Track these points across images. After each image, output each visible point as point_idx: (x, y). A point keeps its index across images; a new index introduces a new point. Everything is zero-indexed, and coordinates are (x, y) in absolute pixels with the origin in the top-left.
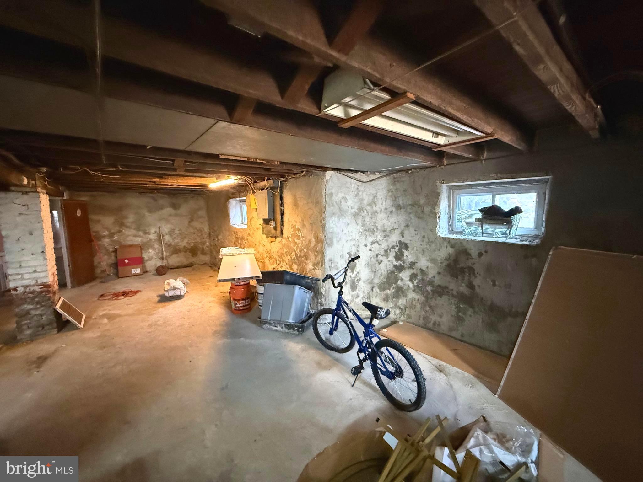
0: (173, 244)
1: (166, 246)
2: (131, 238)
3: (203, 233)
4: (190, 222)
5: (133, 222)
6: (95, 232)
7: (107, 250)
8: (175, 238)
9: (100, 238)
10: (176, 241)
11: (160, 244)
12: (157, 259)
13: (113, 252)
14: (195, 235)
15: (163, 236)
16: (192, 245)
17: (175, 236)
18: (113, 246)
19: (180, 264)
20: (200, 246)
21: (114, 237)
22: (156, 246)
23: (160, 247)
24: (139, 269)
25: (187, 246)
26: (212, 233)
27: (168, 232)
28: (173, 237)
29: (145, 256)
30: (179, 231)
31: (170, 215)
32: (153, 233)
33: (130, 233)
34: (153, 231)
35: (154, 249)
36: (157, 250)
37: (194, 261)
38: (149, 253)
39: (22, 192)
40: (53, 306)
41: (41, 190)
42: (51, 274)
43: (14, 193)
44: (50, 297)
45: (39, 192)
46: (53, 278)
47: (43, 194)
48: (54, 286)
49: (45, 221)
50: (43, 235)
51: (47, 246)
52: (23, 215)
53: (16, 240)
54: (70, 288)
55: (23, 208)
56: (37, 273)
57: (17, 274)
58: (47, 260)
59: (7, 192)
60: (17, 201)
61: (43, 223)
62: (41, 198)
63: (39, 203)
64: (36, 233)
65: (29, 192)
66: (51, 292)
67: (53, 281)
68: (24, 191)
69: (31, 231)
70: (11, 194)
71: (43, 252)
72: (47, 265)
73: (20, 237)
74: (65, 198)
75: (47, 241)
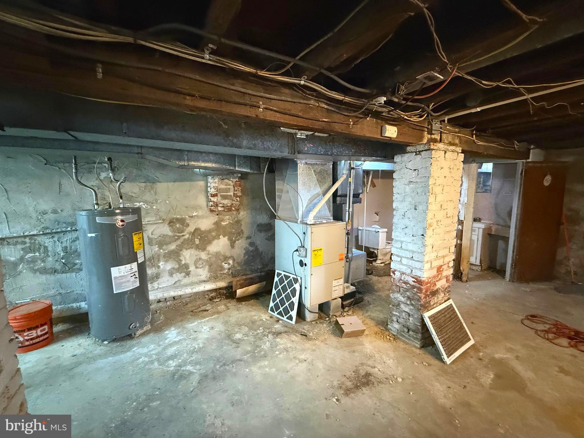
39: (416, 152)
40: (421, 311)
41: (446, 147)
42: (431, 267)
43: (409, 154)
44: (420, 298)
45: (434, 149)
46: (437, 272)
47: (445, 152)
48: (437, 283)
49: (437, 193)
50: (427, 212)
51: (431, 228)
52: (413, 183)
53: (403, 215)
54: (508, 280)
55: (414, 174)
56: (413, 261)
57: (398, 256)
58: (426, 247)
59: (403, 155)
60: (409, 165)
61: (429, 195)
62: (435, 159)
63: (430, 165)
64: (420, 208)
65: (422, 151)
66: (424, 291)
67: (434, 277)
68: (417, 151)
69: (417, 204)
70: (406, 157)
71: (423, 235)
72: (425, 254)
73: (406, 212)
74: (530, 160)
75: (434, 221)
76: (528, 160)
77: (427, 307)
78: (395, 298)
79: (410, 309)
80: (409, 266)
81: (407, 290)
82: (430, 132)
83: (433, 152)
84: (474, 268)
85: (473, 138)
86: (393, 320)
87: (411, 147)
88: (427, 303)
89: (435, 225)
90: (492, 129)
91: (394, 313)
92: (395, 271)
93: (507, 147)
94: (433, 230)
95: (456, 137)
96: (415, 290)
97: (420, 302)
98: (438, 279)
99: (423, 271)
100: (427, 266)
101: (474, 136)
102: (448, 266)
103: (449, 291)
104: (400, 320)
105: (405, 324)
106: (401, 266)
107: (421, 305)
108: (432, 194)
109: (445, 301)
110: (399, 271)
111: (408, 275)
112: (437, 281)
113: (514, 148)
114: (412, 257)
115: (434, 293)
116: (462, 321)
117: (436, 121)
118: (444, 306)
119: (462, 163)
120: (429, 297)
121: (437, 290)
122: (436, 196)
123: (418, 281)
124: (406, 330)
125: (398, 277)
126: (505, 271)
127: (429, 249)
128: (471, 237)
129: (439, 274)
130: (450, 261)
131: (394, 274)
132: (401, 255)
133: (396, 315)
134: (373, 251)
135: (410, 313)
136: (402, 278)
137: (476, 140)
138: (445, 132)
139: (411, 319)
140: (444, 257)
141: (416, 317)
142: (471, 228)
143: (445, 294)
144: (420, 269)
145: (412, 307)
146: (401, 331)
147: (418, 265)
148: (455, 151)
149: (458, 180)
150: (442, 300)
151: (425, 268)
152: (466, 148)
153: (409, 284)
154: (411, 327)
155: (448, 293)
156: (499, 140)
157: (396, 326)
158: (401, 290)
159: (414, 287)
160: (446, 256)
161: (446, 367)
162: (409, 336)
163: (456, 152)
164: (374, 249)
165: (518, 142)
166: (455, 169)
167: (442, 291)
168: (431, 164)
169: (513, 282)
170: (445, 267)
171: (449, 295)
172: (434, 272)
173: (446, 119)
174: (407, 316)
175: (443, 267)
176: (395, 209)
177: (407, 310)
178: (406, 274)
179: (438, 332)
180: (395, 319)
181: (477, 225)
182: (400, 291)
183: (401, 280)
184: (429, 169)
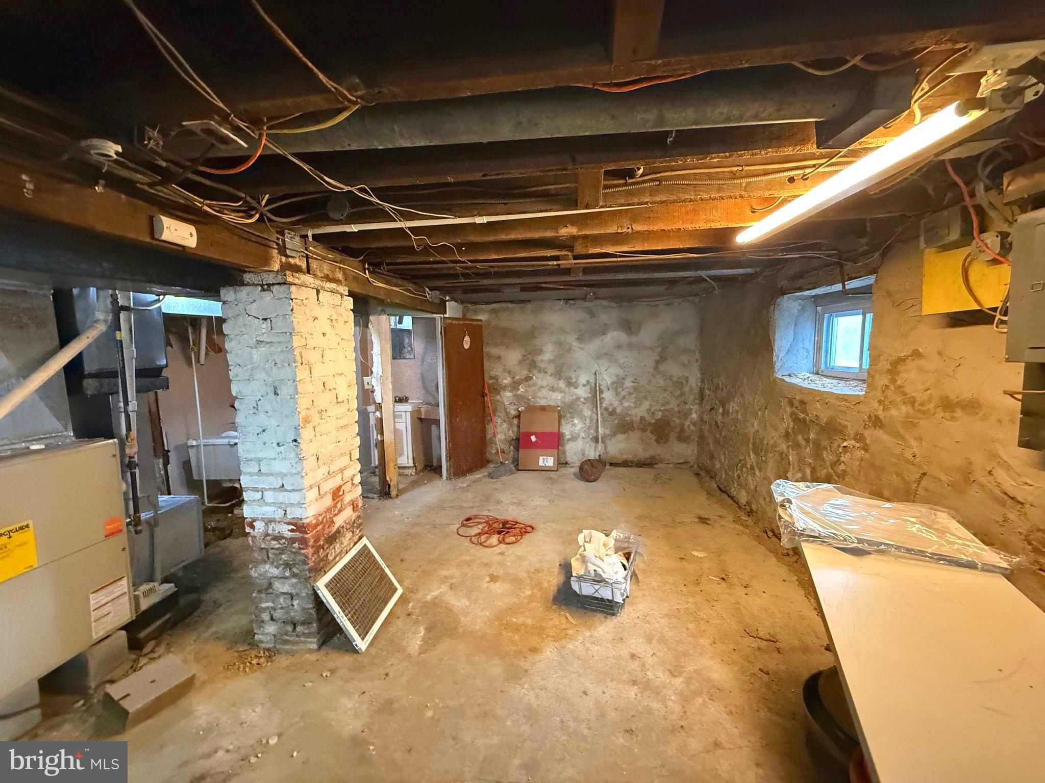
0: (619, 410)
1: (606, 414)
2: (544, 392)
3: (686, 389)
4: (658, 362)
5: (550, 361)
6: (491, 378)
7: (507, 413)
8: (624, 398)
9: (497, 389)
10: (626, 404)
11: (594, 409)
12: (586, 440)
13: (515, 417)
14: (668, 393)
15: (601, 392)
16: (659, 415)
17: (623, 393)
18: (516, 407)
19: (630, 457)
20: (677, 421)
21: (519, 390)
22: (587, 413)
23: (595, 416)
24: (552, 458)
25: (648, 418)
26: (707, 392)
27: (613, 383)
28: (621, 397)
29: (566, 430)
30: (633, 382)
31: (619, 347)
32: (584, 386)
33: (545, 383)
34: (583, 380)
35: (583, 418)
36: (588, 421)
37: (659, 455)
38: (574, 425)
39: (262, 285)
40: (311, 581)
41: (318, 283)
42: (320, 494)
43: (248, 289)
44: (307, 557)
45: (296, 284)
46: (334, 500)
47: (318, 292)
48: (335, 519)
49: (312, 361)
50: (296, 397)
51: (310, 427)
52: (264, 344)
53: (254, 407)
54: (445, 478)
55: (264, 326)
56: (284, 493)
57: (255, 490)
58: (304, 462)
59: (238, 288)
60: (253, 309)
61: (296, 367)
62: (297, 301)
63: (290, 312)
64: (284, 391)
65: (274, 284)
66: (311, 543)
67: (329, 510)
68: (265, 283)
69: (276, 384)
70: (244, 293)
71: (295, 441)
72: (304, 475)
73: (260, 400)
74: (447, 315)
75: (314, 412)
76: (445, 316)
77: (323, 568)
78: (261, 575)
79: (293, 585)
80: (278, 505)
81: (282, 551)
82: (282, 250)
83: (293, 288)
84: (408, 472)
85: (366, 274)
86: (263, 622)
87: (252, 275)
88: (322, 560)
89: (316, 419)
90: (388, 264)
91: (264, 605)
92: (254, 522)
93: (417, 295)
94: (314, 428)
95: (338, 270)
96: (296, 545)
97: (308, 564)
98: (336, 512)
99: (303, 506)
100: (312, 495)
101: (367, 271)
102: (353, 484)
103: (360, 524)
104: (278, 614)
105: (287, 619)
106: (266, 509)
107: (310, 570)
108: (302, 364)
109: (355, 544)
110: (263, 519)
111: (279, 522)
112: (336, 515)
113: (426, 297)
114: (283, 486)
115: (332, 539)
116: (384, 566)
117: (293, 233)
118: (353, 552)
119: (351, 312)
120: (323, 548)
121: (338, 531)
122: (310, 368)
123: (299, 527)
124: (289, 628)
125: (261, 531)
126: (441, 467)
127: (310, 463)
128: (395, 426)
129: (336, 503)
130: (354, 475)
131: (253, 527)
132: (261, 486)
133: (268, 608)
134: (231, 485)
135: (293, 591)
136: (270, 532)
137: (370, 279)
138: (314, 256)
139: (295, 603)
140: (342, 471)
141: (304, 594)
142: (392, 412)
143: (353, 532)
144: (300, 504)
145: (294, 580)
146: (281, 635)
147: (295, 497)
148: (338, 292)
149: (348, 341)
150: (349, 544)
151: (307, 500)
152: (357, 289)
153: (284, 538)
154: (297, 618)
155: (357, 528)
156: (406, 283)
157: (271, 628)
158: (270, 555)
159: (292, 540)
160: (345, 468)
161: (359, 658)
162: (297, 636)
163: (339, 294)
164: (230, 480)
165: (430, 290)
166: (341, 322)
167: (347, 529)
168: (292, 310)
169: (450, 479)
170: (347, 487)
171: (360, 531)
172: (328, 501)
173: (310, 234)
174: (289, 602)
175: (343, 488)
176: (236, 398)
177: (286, 588)
178: (275, 522)
179: (344, 604)
180: (266, 616)
181: (402, 407)
182: (268, 557)
183: (268, 535)
184: (290, 319)
